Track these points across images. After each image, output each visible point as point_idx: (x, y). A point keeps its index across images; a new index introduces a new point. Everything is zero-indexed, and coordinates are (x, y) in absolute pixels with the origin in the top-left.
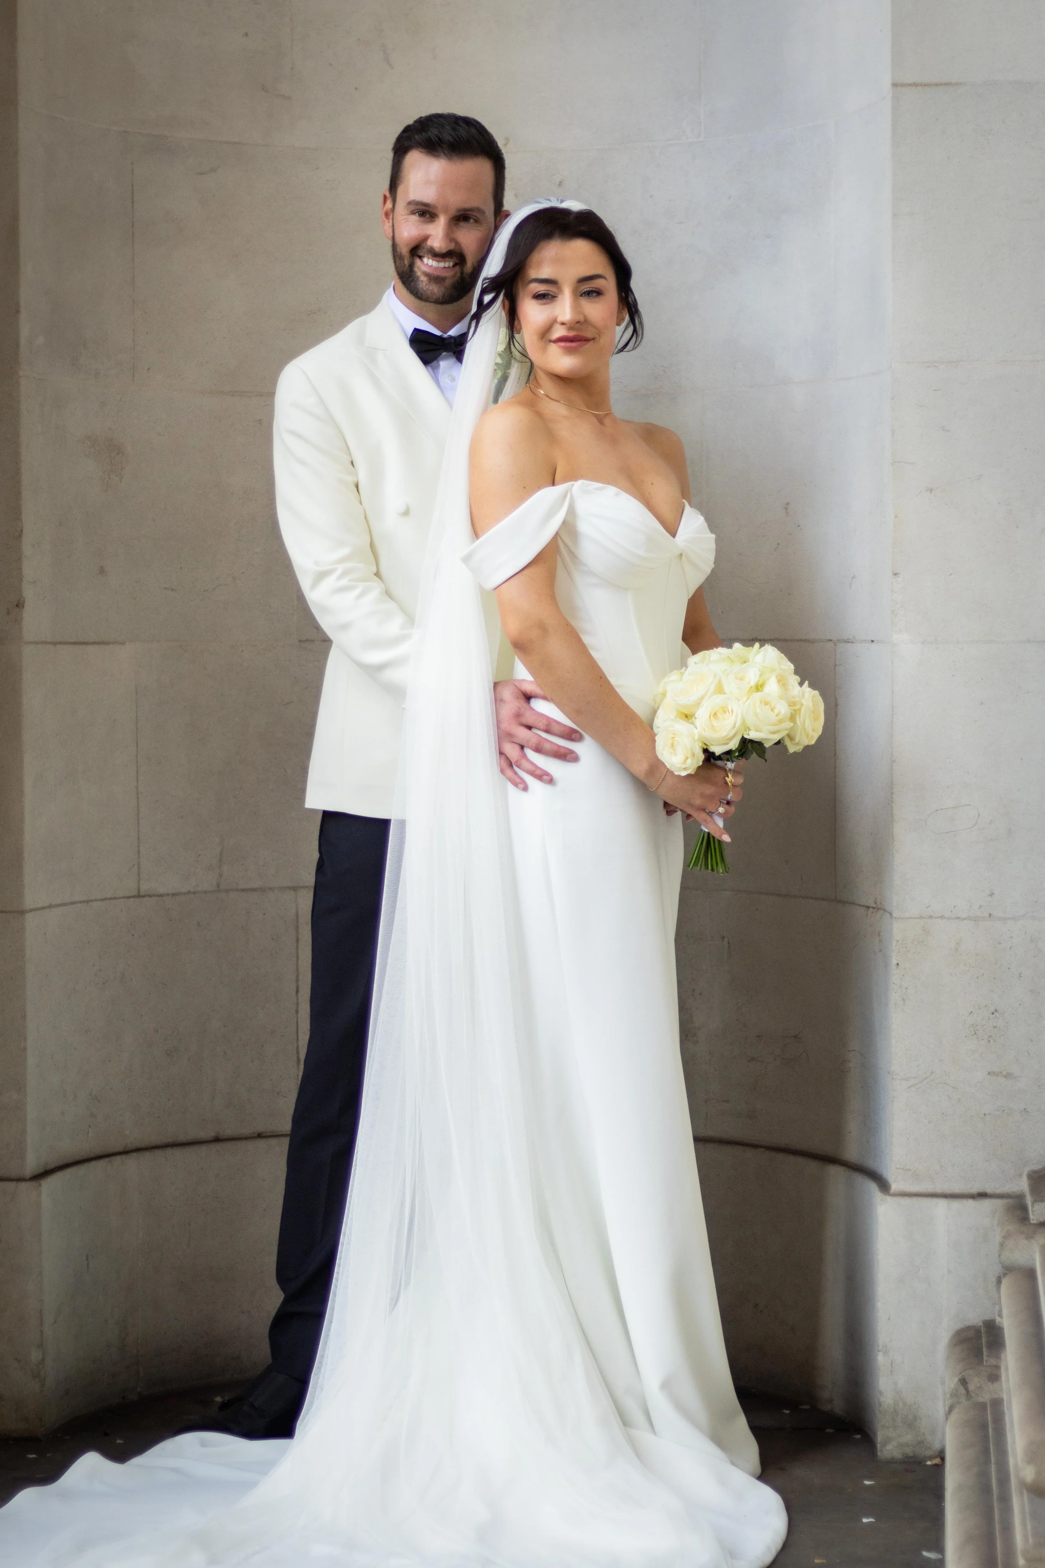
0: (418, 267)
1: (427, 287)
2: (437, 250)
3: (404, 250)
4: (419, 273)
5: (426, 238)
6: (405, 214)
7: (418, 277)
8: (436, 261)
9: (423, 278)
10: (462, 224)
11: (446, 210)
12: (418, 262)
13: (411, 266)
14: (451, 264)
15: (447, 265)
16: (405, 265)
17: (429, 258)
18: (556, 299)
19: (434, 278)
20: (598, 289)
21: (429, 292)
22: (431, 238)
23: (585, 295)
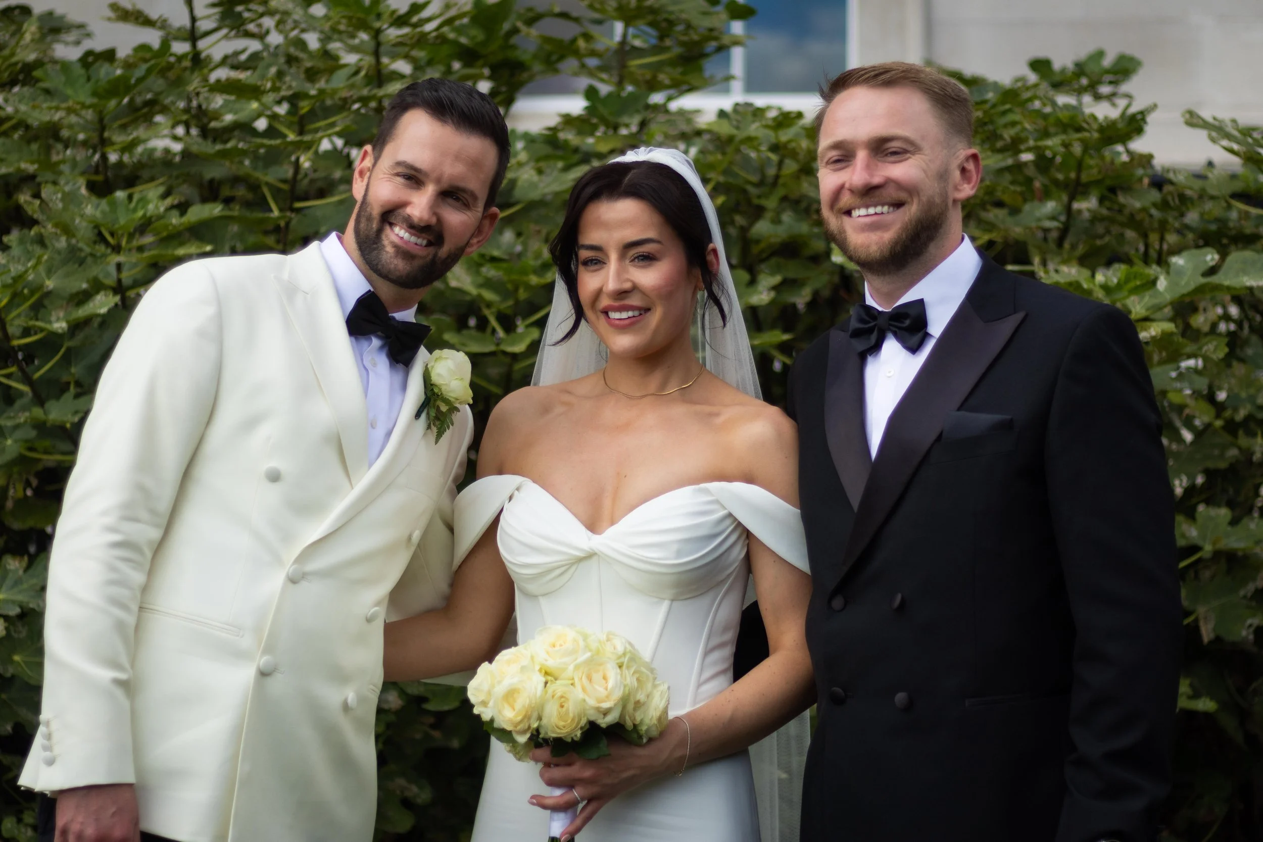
0: (387, 236)
2: (416, 220)
3: (376, 211)
4: (386, 242)
5: (404, 205)
6: (387, 172)
7: (384, 246)
8: (410, 233)
9: (389, 249)
10: (450, 201)
11: (438, 181)
12: (387, 229)
13: (380, 231)
14: (425, 242)
15: (419, 241)
16: (372, 228)
17: (401, 228)
18: (604, 265)
19: (403, 252)
20: (649, 253)
21: (393, 266)
22: (412, 205)
23: (636, 260)
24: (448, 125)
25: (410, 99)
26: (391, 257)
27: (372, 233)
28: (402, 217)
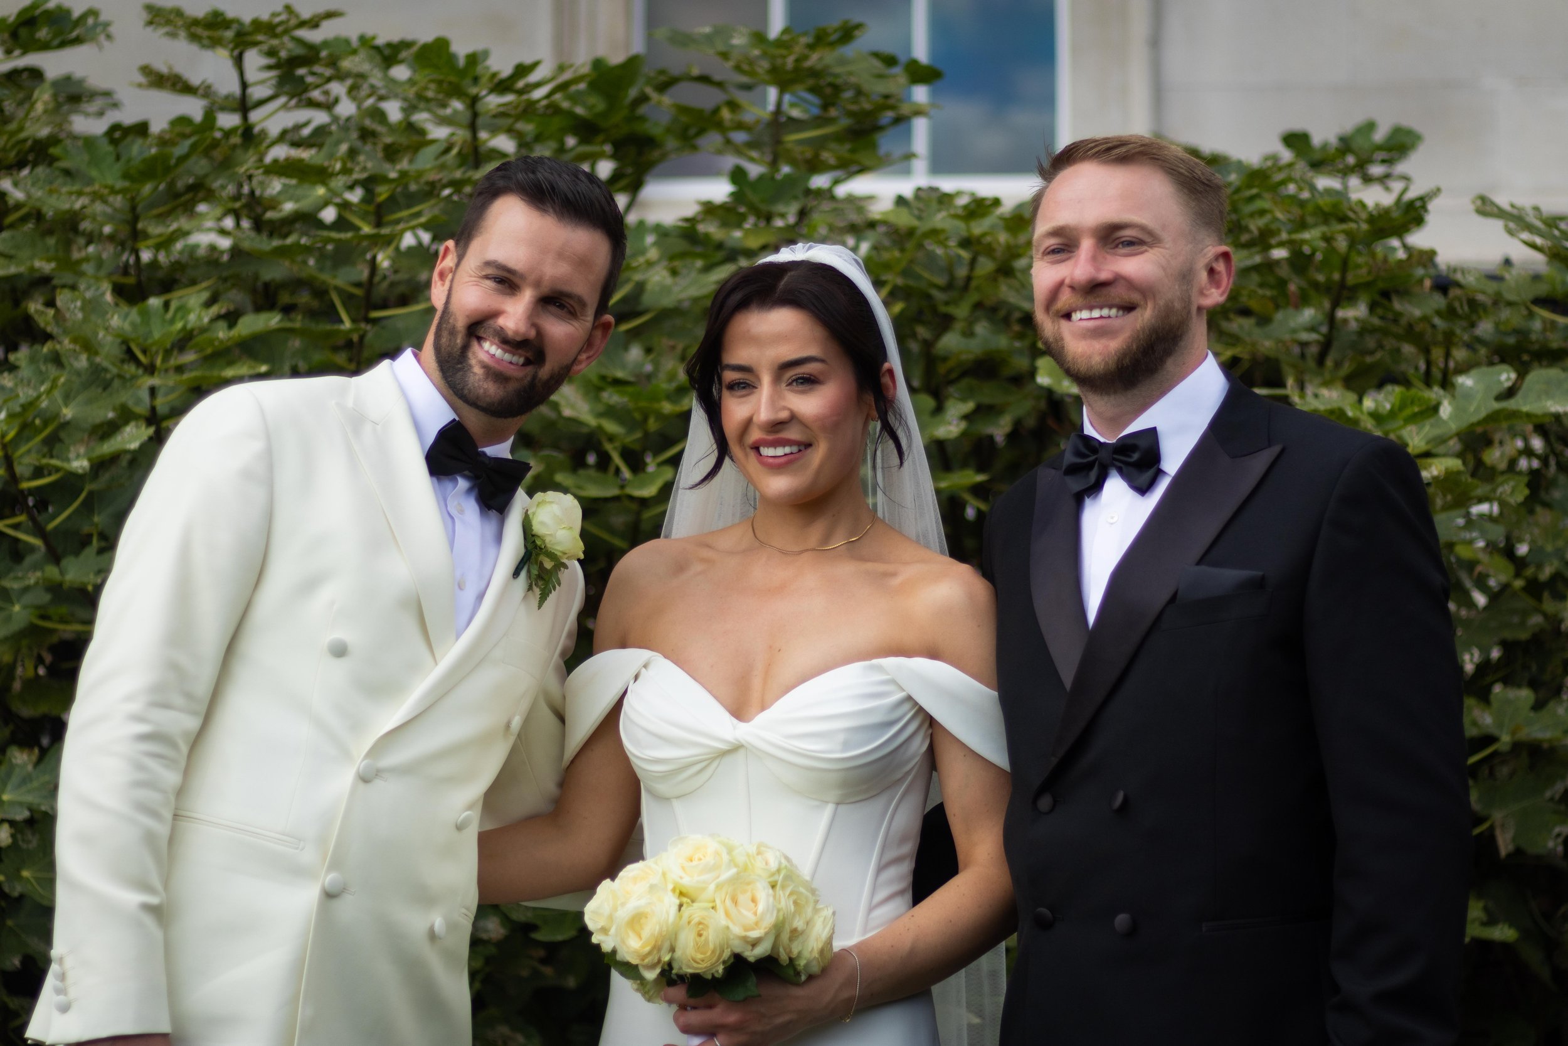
0: (474, 353)
1: (481, 383)
2: (510, 333)
3: (461, 323)
4: (473, 362)
5: (495, 314)
6: (474, 274)
7: (471, 366)
8: (503, 349)
9: (478, 370)
10: (552, 308)
11: (537, 284)
12: (475, 345)
13: (465, 348)
14: (521, 360)
15: (515, 359)
16: (456, 344)
17: (492, 343)
18: (755, 390)
19: (494, 374)
20: (811, 375)
21: (482, 391)
22: (505, 315)
23: (794, 384)
24: (549, 215)
25: (501, 183)
26: (479, 380)
27: (455, 350)
28: (492, 330)
